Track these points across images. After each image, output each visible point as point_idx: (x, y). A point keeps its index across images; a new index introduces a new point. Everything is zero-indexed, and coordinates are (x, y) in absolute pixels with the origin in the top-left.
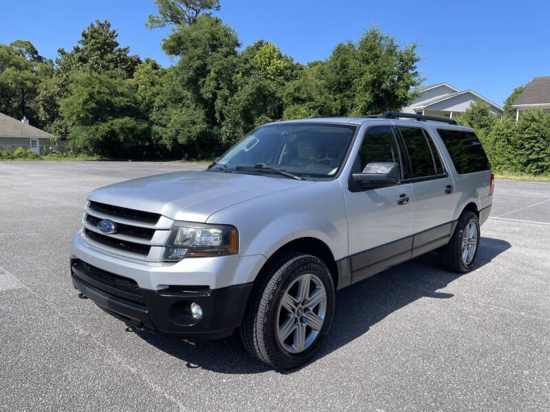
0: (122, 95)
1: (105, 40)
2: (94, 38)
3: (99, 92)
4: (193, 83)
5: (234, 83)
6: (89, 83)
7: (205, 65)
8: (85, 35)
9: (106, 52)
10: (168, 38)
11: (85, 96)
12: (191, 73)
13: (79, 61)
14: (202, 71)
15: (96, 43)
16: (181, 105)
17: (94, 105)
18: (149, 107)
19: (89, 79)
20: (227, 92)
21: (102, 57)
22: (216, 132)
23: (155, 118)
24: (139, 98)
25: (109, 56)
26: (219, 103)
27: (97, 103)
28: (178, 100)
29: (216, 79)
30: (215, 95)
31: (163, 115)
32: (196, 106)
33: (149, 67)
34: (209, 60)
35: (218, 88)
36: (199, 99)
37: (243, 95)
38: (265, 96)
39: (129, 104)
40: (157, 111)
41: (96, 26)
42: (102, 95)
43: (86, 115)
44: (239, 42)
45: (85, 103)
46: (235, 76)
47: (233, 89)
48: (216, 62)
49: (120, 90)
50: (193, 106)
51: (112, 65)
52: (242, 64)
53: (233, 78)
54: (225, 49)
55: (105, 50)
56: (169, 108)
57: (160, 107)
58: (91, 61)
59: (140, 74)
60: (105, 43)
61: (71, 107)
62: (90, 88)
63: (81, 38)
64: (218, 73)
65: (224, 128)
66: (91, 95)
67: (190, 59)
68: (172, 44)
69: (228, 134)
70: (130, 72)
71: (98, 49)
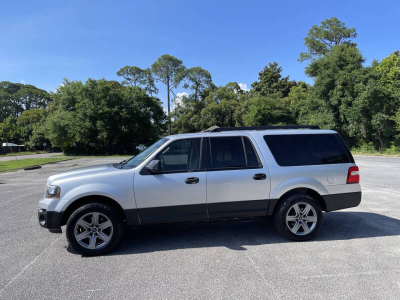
0: (280, 108)
1: (272, 75)
2: (266, 75)
3: (264, 109)
4: (325, 95)
5: (355, 91)
6: (259, 104)
7: (334, 81)
8: (260, 74)
9: (272, 82)
10: (309, 67)
11: (256, 112)
12: (323, 88)
13: (256, 91)
14: (331, 86)
15: (267, 78)
16: (317, 111)
17: (260, 117)
18: (297, 114)
19: (259, 101)
20: (350, 99)
21: (269, 86)
22: (345, 129)
23: (300, 121)
24: (291, 109)
25: (274, 84)
26: (342, 107)
27: (262, 116)
28: (315, 108)
29: (342, 90)
30: (340, 103)
31: (305, 119)
32: (328, 111)
33: (300, 87)
34: (336, 77)
35: (343, 96)
36: (331, 106)
38: (380, 99)
39: (282, 114)
40: (302, 116)
41: (269, 67)
42: (265, 110)
43: (256, 124)
44: (363, 59)
45: (256, 116)
46: (356, 85)
47: (355, 95)
48: (342, 76)
49: (277, 106)
50: (326, 111)
51: (275, 90)
52: (362, 75)
53: (355, 87)
54: (349, 67)
55: (272, 81)
56: (310, 115)
57: (304, 114)
58: (263, 90)
59: (293, 94)
60: (272, 77)
61: (248, 119)
62: (259, 107)
63: (259, 77)
64: (344, 84)
65: (351, 125)
66: (259, 111)
67: (322, 79)
68: (311, 70)
69: (354, 130)
70: (286, 94)
71: (268, 81)
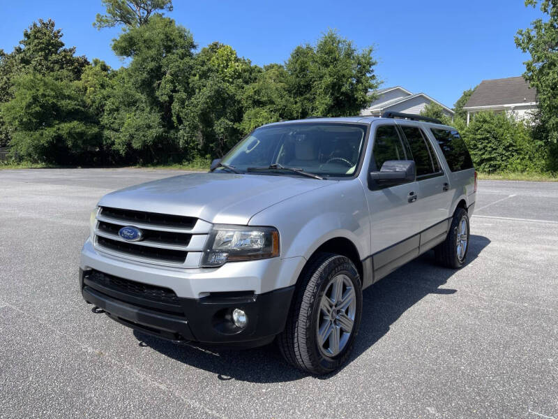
0: (69, 97)
1: (49, 41)
2: (37, 38)
3: (44, 96)
4: (148, 86)
5: (191, 85)
6: (32, 86)
7: (160, 67)
8: (27, 35)
9: (51, 53)
10: (118, 39)
11: (29, 99)
12: (145, 75)
13: (21, 63)
14: (157, 73)
15: (39, 43)
16: (134, 108)
17: (38, 109)
18: (100, 109)
19: (32, 81)
20: (184, 95)
21: (46, 58)
22: (173, 136)
23: (106, 121)
24: (89, 101)
25: (54, 57)
26: (176, 106)
27: (41, 107)
28: (131, 104)
29: (172, 82)
30: (171, 98)
31: (115, 119)
32: (151, 109)
33: (98, 68)
34: (164, 61)
35: (174, 91)
36: (154, 102)
37: (201, 98)
38: (224, 100)
39: (77, 107)
40: (109, 114)
41: (39, 25)
42: (47, 98)
43: (30, 119)
44: (195, 44)
45: (29, 106)
46: (192, 78)
47: (191, 92)
48: (172, 63)
49: (67, 92)
50: (148, 109)
51: (57, 67)
52: (199, 67)
53: (190, 80)
54: (180, 51)
55: (50, 50)
56: (122, 112)
57: (111, 111)
58: (34, 63)
59: (88, 76)
60: (49, 44)
61: (13, 111)
62: (34, 91)
63: (23, 38)
64: (175, 75)
65: (181, 132)
66: (35, 99)
67: (144, 60)
68: (123, 45)
69: (185, 138)
70: (78, 73)
71: (41, 50)
